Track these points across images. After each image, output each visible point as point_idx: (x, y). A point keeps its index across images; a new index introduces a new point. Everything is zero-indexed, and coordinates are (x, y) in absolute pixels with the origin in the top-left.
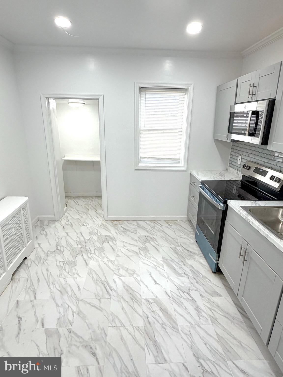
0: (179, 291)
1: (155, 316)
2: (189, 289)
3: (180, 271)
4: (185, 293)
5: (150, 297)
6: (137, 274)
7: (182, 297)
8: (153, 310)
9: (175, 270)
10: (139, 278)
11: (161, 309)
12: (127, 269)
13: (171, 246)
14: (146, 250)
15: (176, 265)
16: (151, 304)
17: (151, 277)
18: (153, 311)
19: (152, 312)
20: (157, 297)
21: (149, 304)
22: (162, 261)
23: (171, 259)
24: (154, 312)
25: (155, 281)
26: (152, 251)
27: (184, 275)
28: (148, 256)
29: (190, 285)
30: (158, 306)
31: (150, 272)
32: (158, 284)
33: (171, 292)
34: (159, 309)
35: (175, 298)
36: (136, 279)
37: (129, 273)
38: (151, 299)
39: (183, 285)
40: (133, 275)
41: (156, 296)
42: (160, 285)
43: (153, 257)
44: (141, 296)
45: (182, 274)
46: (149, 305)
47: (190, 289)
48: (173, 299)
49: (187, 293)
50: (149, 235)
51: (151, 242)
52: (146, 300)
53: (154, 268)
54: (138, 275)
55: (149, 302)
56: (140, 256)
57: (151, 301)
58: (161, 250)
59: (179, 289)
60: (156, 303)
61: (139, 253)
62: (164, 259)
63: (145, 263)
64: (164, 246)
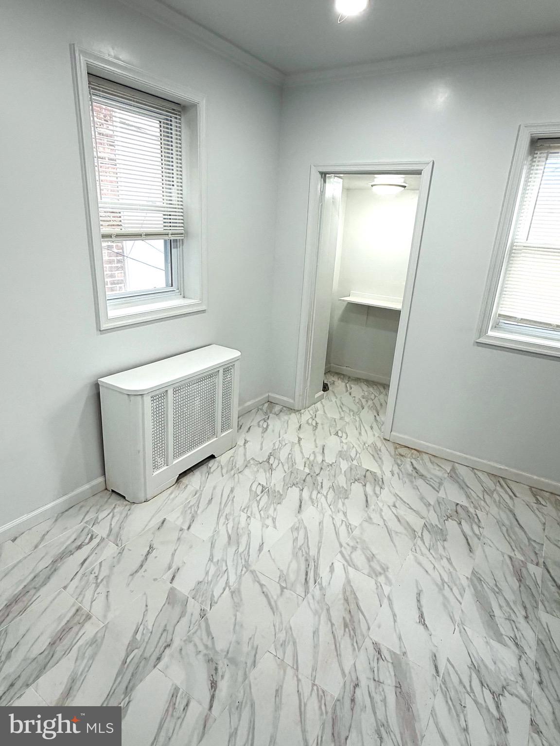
0: (474, 676)
1: (373, 694)
2: (504, 687)
3: (505, 629)
4: (488, 691)
5: (389, 644)
6: (387, 578)
7: (471, 694)
8: (378, 676)
9: (492, 616)
10: (387, 589)
11: (398, 686)
12: (372, 556)
13: (512, 555)
14: (441, 534)
15: (501, 607)
16: (381, 661)
17: (418, 601)
18: (377, 679)
19: (375, 680)
20: (404, 653)
21: (378, 659)
22: (467, 578)
23: (496, 586)
24: (378, 682)
25: (422, 616)
26: (455, 547)
27: (511, 643)
28: (437, 550)
29: (513, 679)
30: (395, 675)
31: (420, 589)
32: (424, 624)
33: (448, 664)
34: (394, 684)
35: (449, 685)
36: (379, 586)
37: (370, 566)
38: (388, 649)
39: (491, 666)
40: (377, 576)
41: (404, 650)
42: (428, 630)
43: (449, 560)
44: (369, 629)
45: (507, 639)
46: (376, 658)
47: (509, 688)
48: (444, 683)
49: (493, 693)
50: (467, 505)
51: (463, 522)
52: (375, 644)
53: (437, 585)
54: (389, 581)
55: (379, 653)
56: (419, 542)
57: (385, 653)
58: (478, 552)
59: (475, 668)
60: (394, 667)
61: (420, 536)
62: (476, 578)
63: (420, 564)
64: (492, 545)
